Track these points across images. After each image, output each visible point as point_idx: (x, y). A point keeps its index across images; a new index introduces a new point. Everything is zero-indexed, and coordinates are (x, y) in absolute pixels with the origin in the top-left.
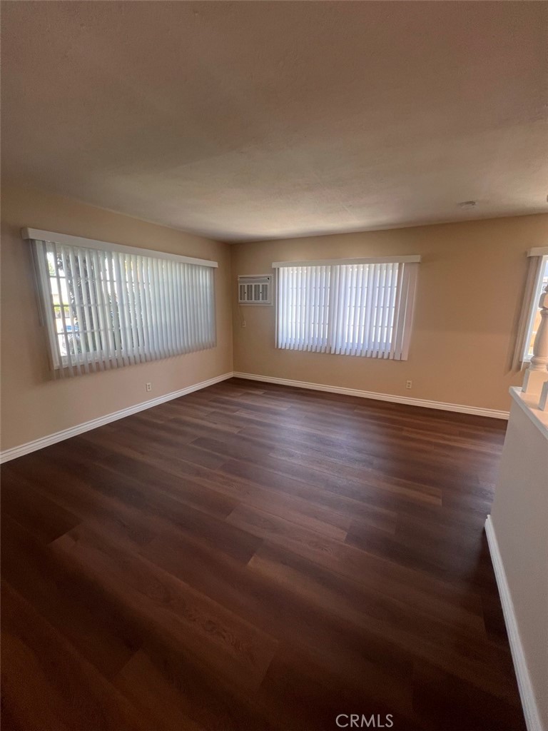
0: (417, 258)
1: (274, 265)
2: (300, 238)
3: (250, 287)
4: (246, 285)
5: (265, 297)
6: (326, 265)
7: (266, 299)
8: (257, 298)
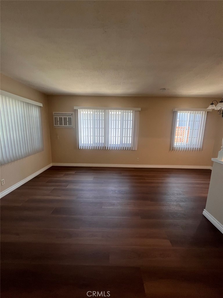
0: (140, 109)
1: (75, 108)
2: (89, 96)
3: (61, 119)
4: (58, 117)
5: (70, 123)
6: (102, 109)
7: (71, 125)
8: (65, 124)
